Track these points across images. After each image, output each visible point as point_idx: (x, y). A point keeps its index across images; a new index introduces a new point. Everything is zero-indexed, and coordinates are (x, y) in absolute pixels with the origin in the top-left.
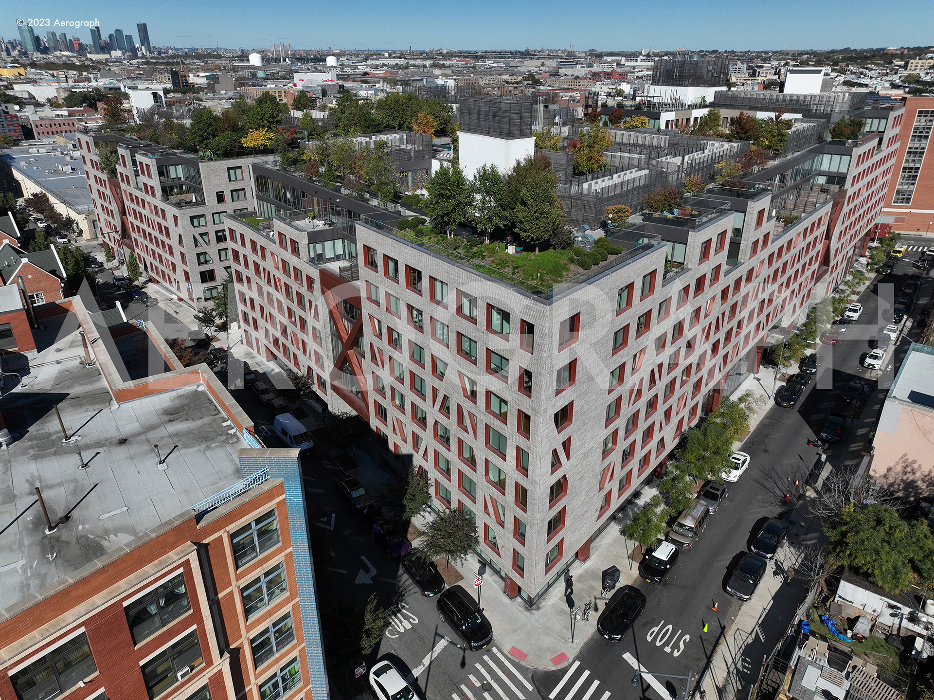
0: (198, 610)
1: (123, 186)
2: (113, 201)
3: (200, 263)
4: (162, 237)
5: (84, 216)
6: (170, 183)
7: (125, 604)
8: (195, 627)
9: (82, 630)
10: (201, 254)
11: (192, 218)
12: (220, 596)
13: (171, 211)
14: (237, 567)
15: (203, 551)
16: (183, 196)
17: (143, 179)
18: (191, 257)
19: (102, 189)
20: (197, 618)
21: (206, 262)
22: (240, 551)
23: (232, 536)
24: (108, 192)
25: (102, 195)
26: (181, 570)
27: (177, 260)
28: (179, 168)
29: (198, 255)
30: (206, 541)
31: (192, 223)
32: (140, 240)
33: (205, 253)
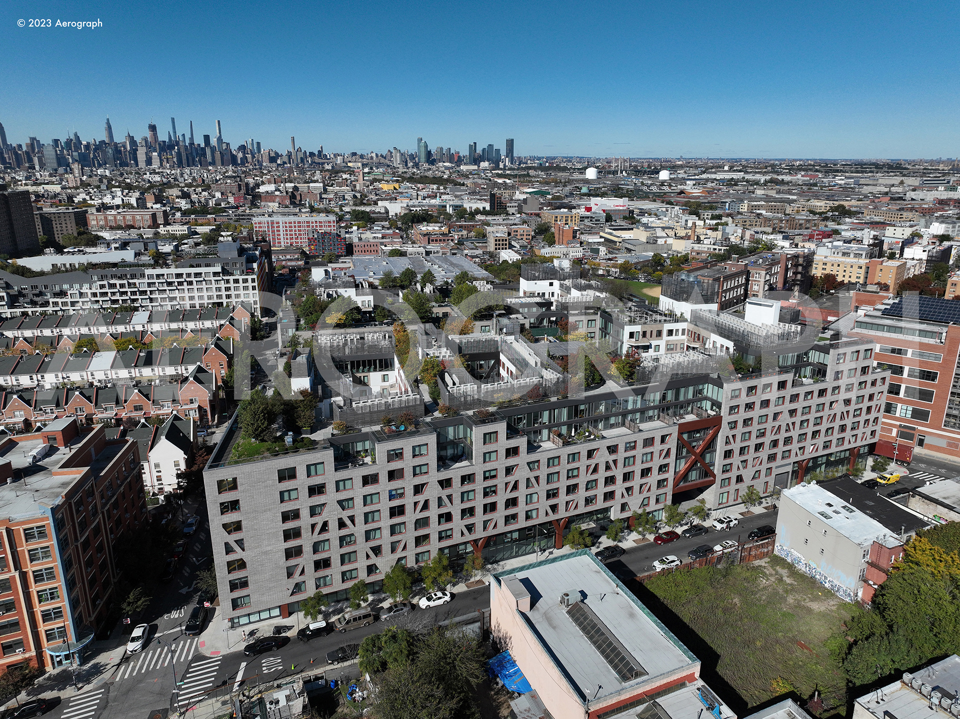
0: (5, 550)
8: (3, 555)
12: (18, 550)
14: (27, 542)
15: (10, 531)
20: (5, 552)
22: (29, 537)
23: (25, 530)
30: (12, 528)
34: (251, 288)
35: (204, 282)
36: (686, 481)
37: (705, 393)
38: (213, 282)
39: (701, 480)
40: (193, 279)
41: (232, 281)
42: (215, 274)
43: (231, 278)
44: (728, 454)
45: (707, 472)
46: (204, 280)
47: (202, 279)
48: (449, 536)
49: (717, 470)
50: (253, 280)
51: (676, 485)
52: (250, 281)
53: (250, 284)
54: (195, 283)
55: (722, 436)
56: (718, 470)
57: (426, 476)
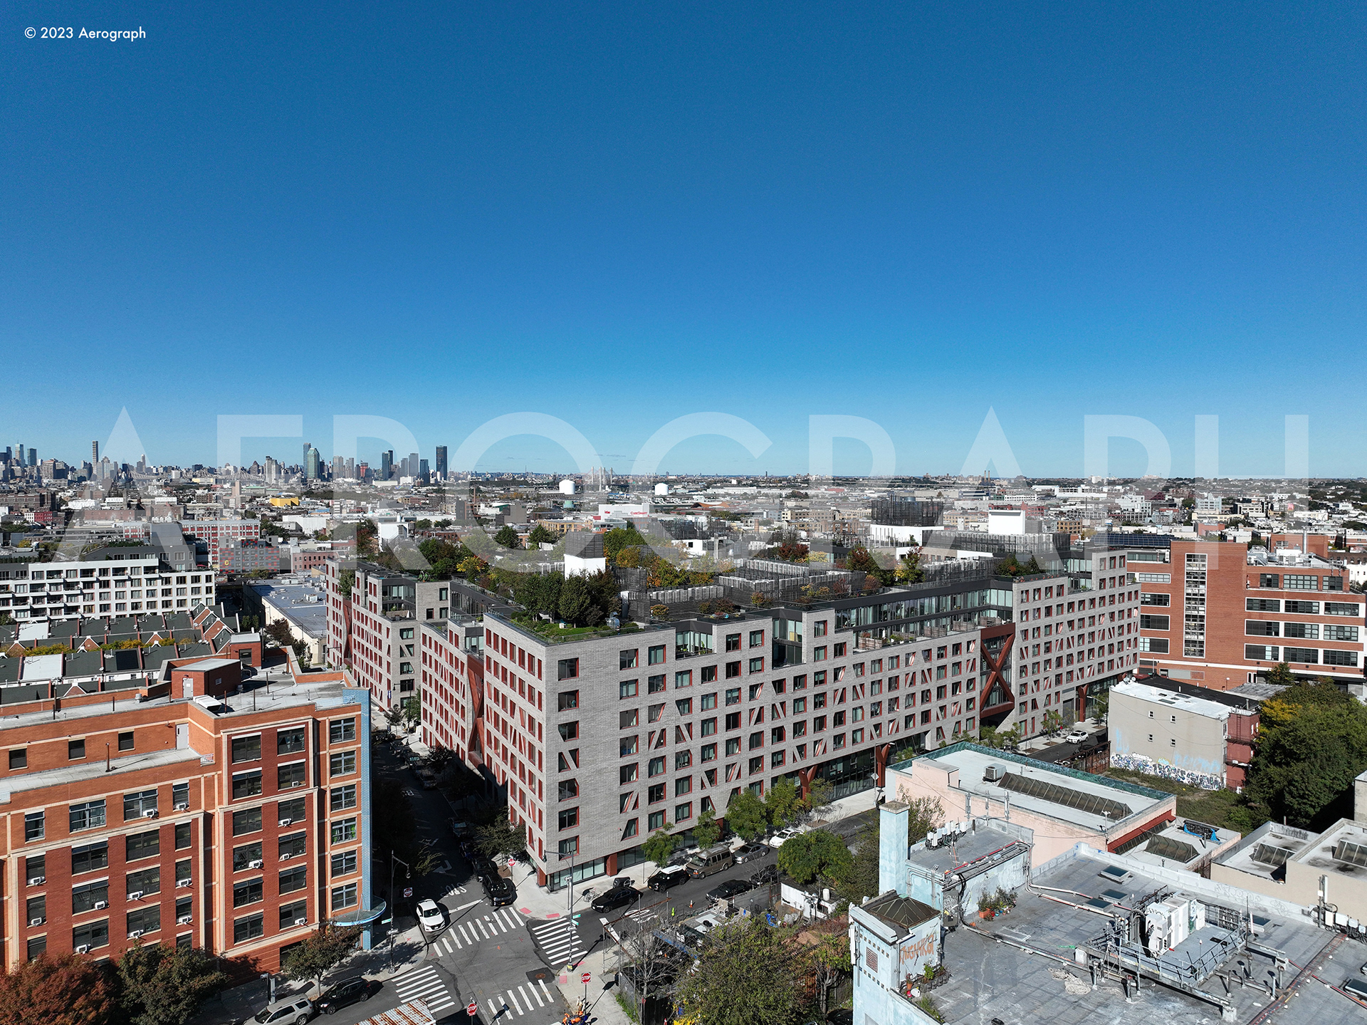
0: (307, 751)
1: (354, 605)
2: (343, 621)
3: (402, 672)
4: (376, 650)
5: (317, 640)
6: (391, 601)
7: (279, 730)
8: (304, 760)
9: (260, 733)
10: (404, 664)
11: (402, 631)
12: (321, 753)
13: (386, 623)
14: (331, 742)
15: (317, 724)
16: (398, 613)
17: (370, 598)
18: (396, 667)
19: (337, 610)
20: (306, 755)
21: (408, 671)
22: (334, 734)
23: (332, 723)
24: (341, 613)
25: (335, 616)
26: (304, 726)
27: (383, 670)
28: (402, 588)
29: (402, 665)
30: (318, 719)
31: (402, 635)
32: (359, 655)
33: (409, 663)
34: (203, 590)
35: (128, 583)
36: (988, 706)
37: (988, 602)
38: (144, 582)
39: (1001, 705)
40: (111, 577)
41: (174, 581)
42: (148, 570)
43: (174, 576)
44: (1023, 669)
45: (1006, 695)
46: (130, 579)
47: (126, 577)
48: (781, 761)
49: (1014, 690)
50: (208, 579)
51: (981, 708)
52: (203, 579)
53: (203, 584)
54: (113, 584)
55: (1017, 647)
56: (1016, 692)
57: (761, 674)
